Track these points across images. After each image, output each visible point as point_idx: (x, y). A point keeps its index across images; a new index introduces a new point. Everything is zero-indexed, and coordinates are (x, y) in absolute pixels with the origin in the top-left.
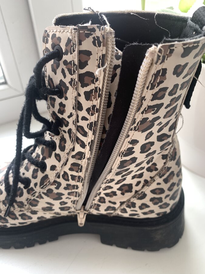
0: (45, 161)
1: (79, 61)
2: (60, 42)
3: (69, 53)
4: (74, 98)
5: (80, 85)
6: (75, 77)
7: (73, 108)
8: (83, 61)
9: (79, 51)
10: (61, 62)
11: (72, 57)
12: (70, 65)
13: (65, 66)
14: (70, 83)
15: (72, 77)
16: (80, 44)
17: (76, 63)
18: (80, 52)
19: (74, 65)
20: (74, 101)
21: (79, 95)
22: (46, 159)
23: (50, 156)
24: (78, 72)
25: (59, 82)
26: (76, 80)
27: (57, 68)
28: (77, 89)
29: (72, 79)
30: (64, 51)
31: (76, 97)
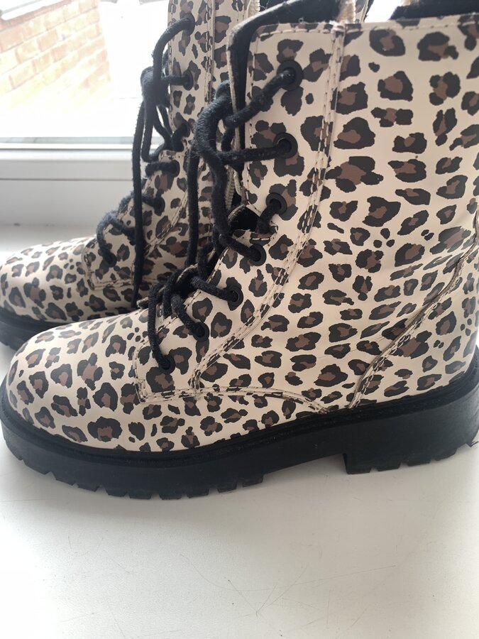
0: (163, 196)
1: (216, 31)
2: (192, 8)
3: (203, 22)
4: (207, 84)
5: (215, 64)
6: (210, 54)
7: (206, 100)
8: (220, 31)
9: (216, 17)
10: (192, 36)
11: (206, 27)
12: (203, 38)
13: (197, 41)
14: (203, 64)
15: (205, 54)
16: (217, 8)
17: (212, 34)
18: (217, 19)
19: (209, 37)
20: (207, 90)
21: (214, 79)
22: (163, 193)
23: (169, 186)
24: (214, 47)
25: (188, 66)
26: (211, 58)
27: (187, 45)
28: (211, 71)
29: (205, 58)
30: (196, 20)
31: (210, 83)
